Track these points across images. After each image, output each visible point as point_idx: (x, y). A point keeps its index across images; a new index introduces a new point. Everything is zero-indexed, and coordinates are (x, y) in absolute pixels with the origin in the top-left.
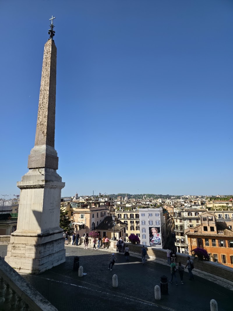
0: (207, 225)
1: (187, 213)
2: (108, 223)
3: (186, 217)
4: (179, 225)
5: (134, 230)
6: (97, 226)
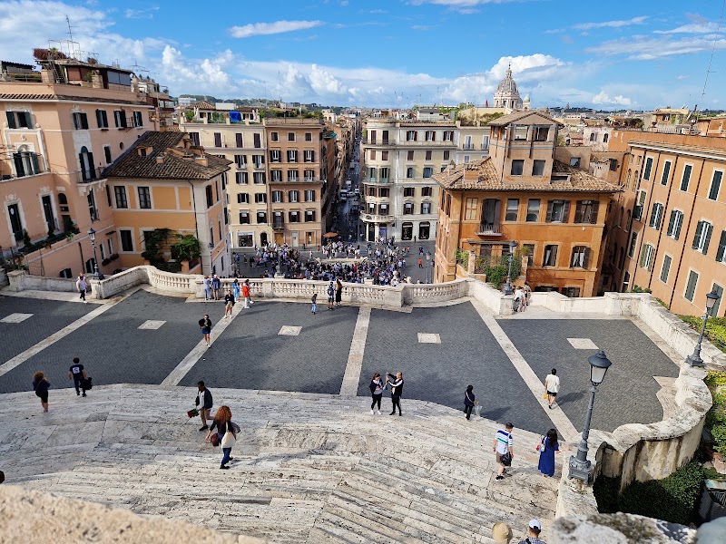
0: (524, 155)
1: (403, 133)
2: (154, 155)
3: (402, 143)
4: (379, 167)
5: (247, 182)
6: (107, 165)
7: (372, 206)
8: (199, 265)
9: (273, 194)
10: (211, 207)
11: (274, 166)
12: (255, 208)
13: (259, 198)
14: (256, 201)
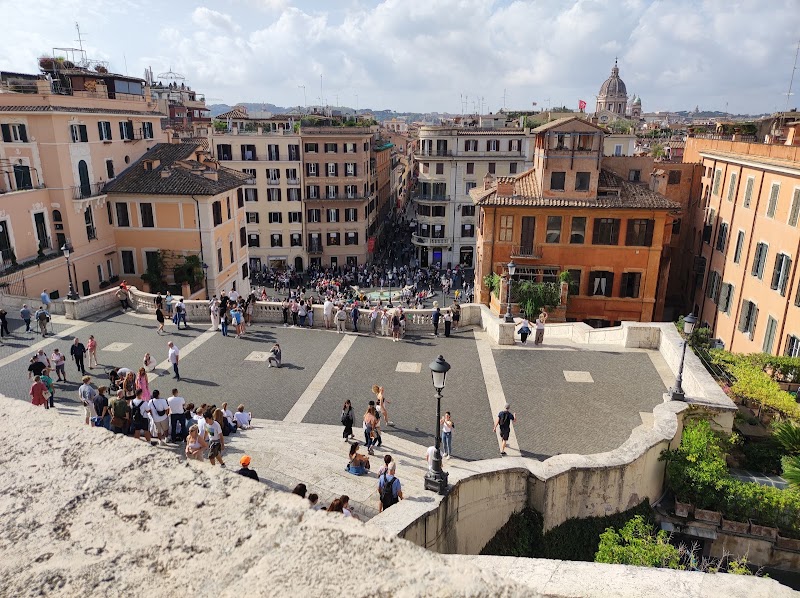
0: (565, 167)
1: (461, 143)
2: (160, 169)
3: (460, 154)
4: (433, 182)
5: (280, 199)
6: (108, 180)
7: (425, 227)
8: (203, 290)
9: (309, 212)
10: (219, 226)
11: (311, 181)
12: (288, 229)
13: (294, 217)
14: (290, 221)
